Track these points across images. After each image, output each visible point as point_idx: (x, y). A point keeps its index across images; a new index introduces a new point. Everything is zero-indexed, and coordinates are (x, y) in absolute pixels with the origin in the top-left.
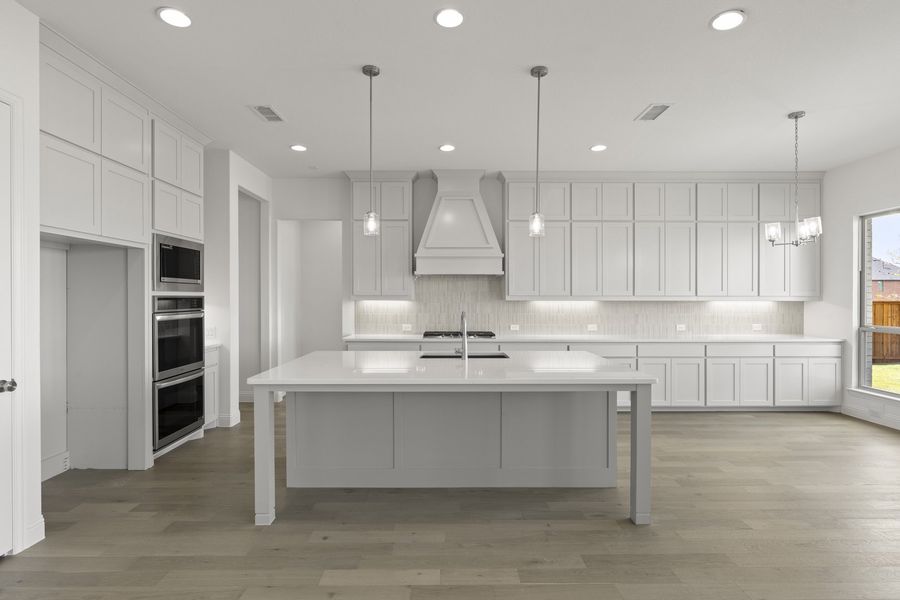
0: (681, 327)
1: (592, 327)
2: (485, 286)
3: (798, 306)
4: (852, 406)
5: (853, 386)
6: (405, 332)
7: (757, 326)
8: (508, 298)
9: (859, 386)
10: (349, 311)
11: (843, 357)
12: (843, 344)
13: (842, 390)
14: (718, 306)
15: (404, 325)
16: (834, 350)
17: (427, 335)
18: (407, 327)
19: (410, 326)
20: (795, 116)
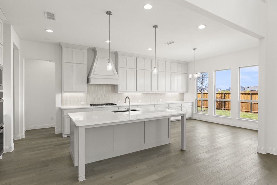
1: (140, 101)
2: (110, 88)
3: (182, 94)
4: (195, 117)
5: (195, 112)
6: (82, 105)
7: (175, 99)
8: (119, 92)
9: (196, 112)
10: (58, 97)
11: (193, 106)
12: (193, 102)
13: (193, 114)
14: (168, 94)
15: (81, 102)
16: (191, 104)
17: (91, 105)
18: (83, 103)
19: (84, 102)
20: (195, 49)
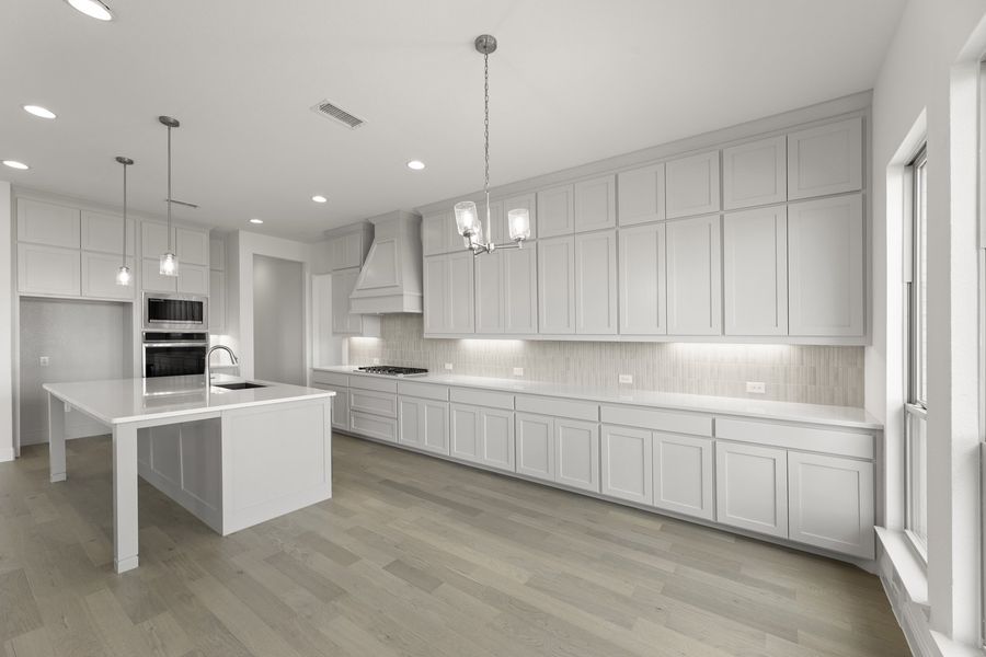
0: (627, 379)
1: (518, 370)
5: (889, 525)
7: (756, 386)
8: (426, 335)
9: (905, 528)
